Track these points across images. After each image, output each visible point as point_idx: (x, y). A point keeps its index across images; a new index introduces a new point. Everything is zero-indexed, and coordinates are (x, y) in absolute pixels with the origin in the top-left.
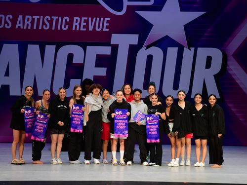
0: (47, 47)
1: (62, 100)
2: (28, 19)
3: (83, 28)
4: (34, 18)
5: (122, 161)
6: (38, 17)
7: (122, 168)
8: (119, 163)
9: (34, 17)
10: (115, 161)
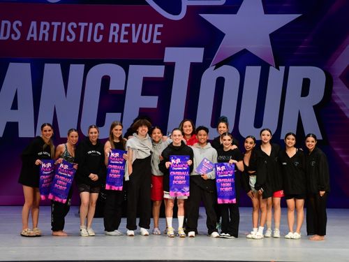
0: (73, 67)
1: (94, 144)
2: (45, 26)
3: (124, 39)
4: (54, 26)
5: (182, 232)
6: (59, 24)
7: (181, 241)
8: (176, 234)
9: (53, 23)
10: (171, 231)
